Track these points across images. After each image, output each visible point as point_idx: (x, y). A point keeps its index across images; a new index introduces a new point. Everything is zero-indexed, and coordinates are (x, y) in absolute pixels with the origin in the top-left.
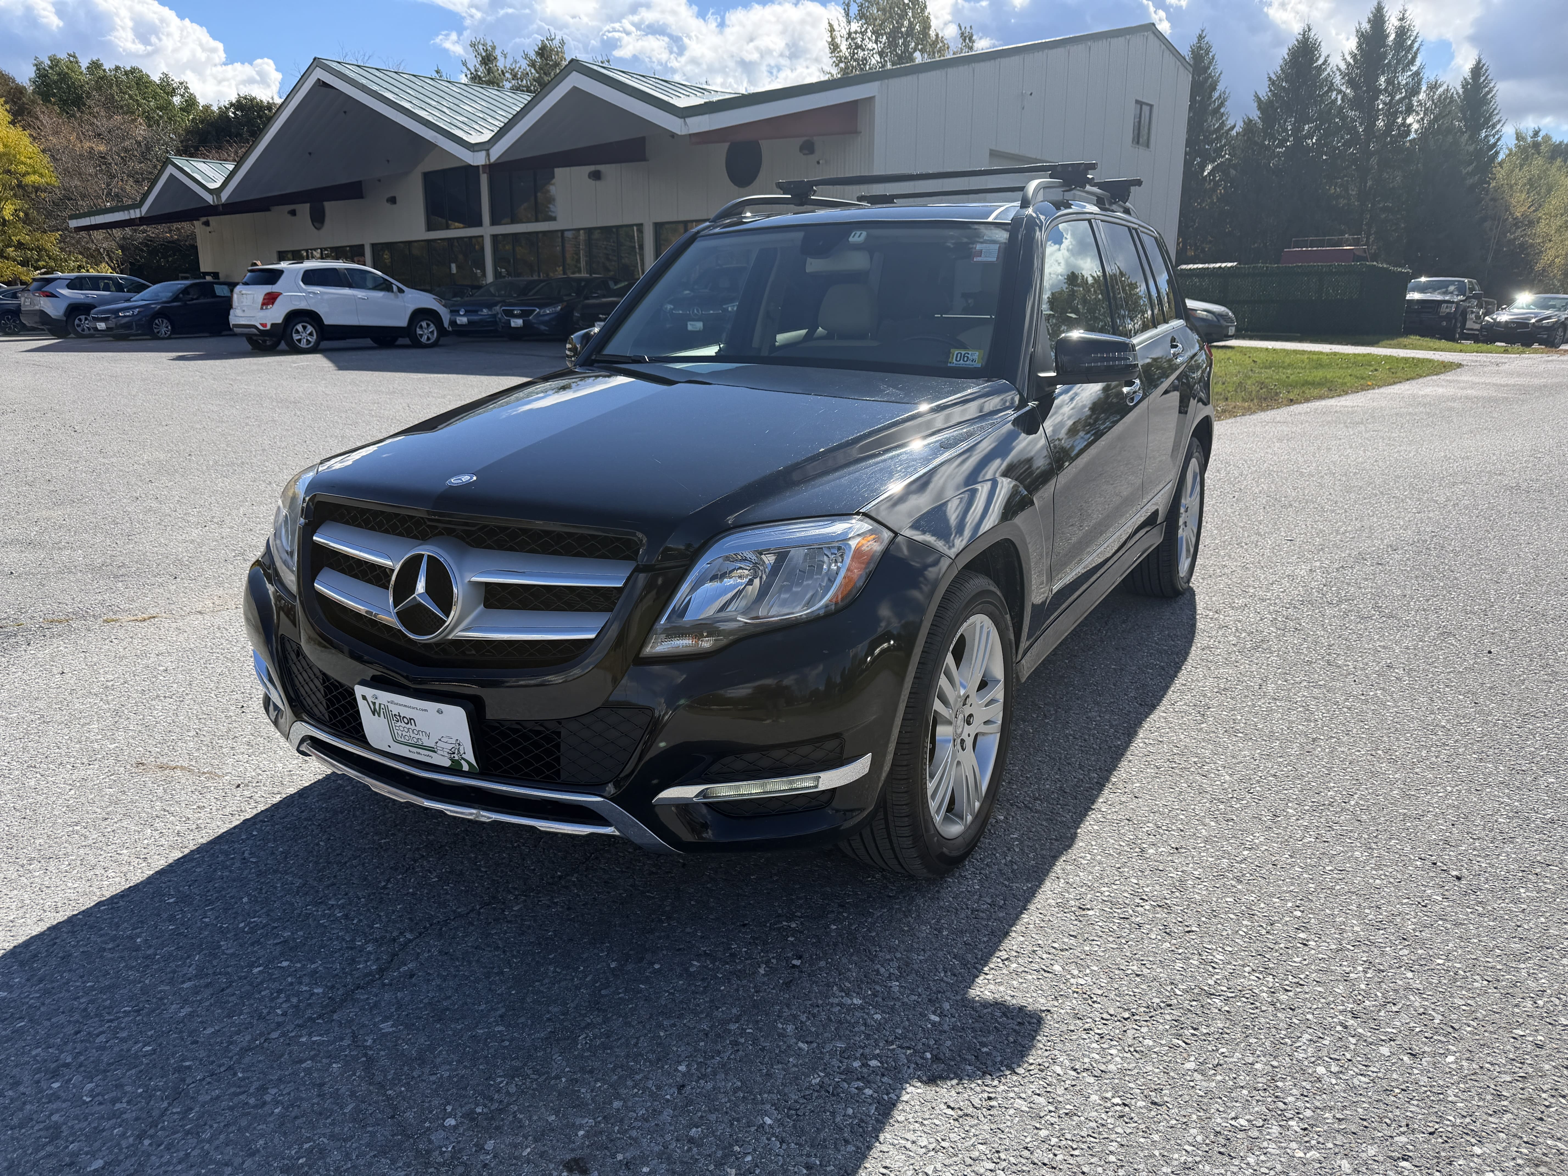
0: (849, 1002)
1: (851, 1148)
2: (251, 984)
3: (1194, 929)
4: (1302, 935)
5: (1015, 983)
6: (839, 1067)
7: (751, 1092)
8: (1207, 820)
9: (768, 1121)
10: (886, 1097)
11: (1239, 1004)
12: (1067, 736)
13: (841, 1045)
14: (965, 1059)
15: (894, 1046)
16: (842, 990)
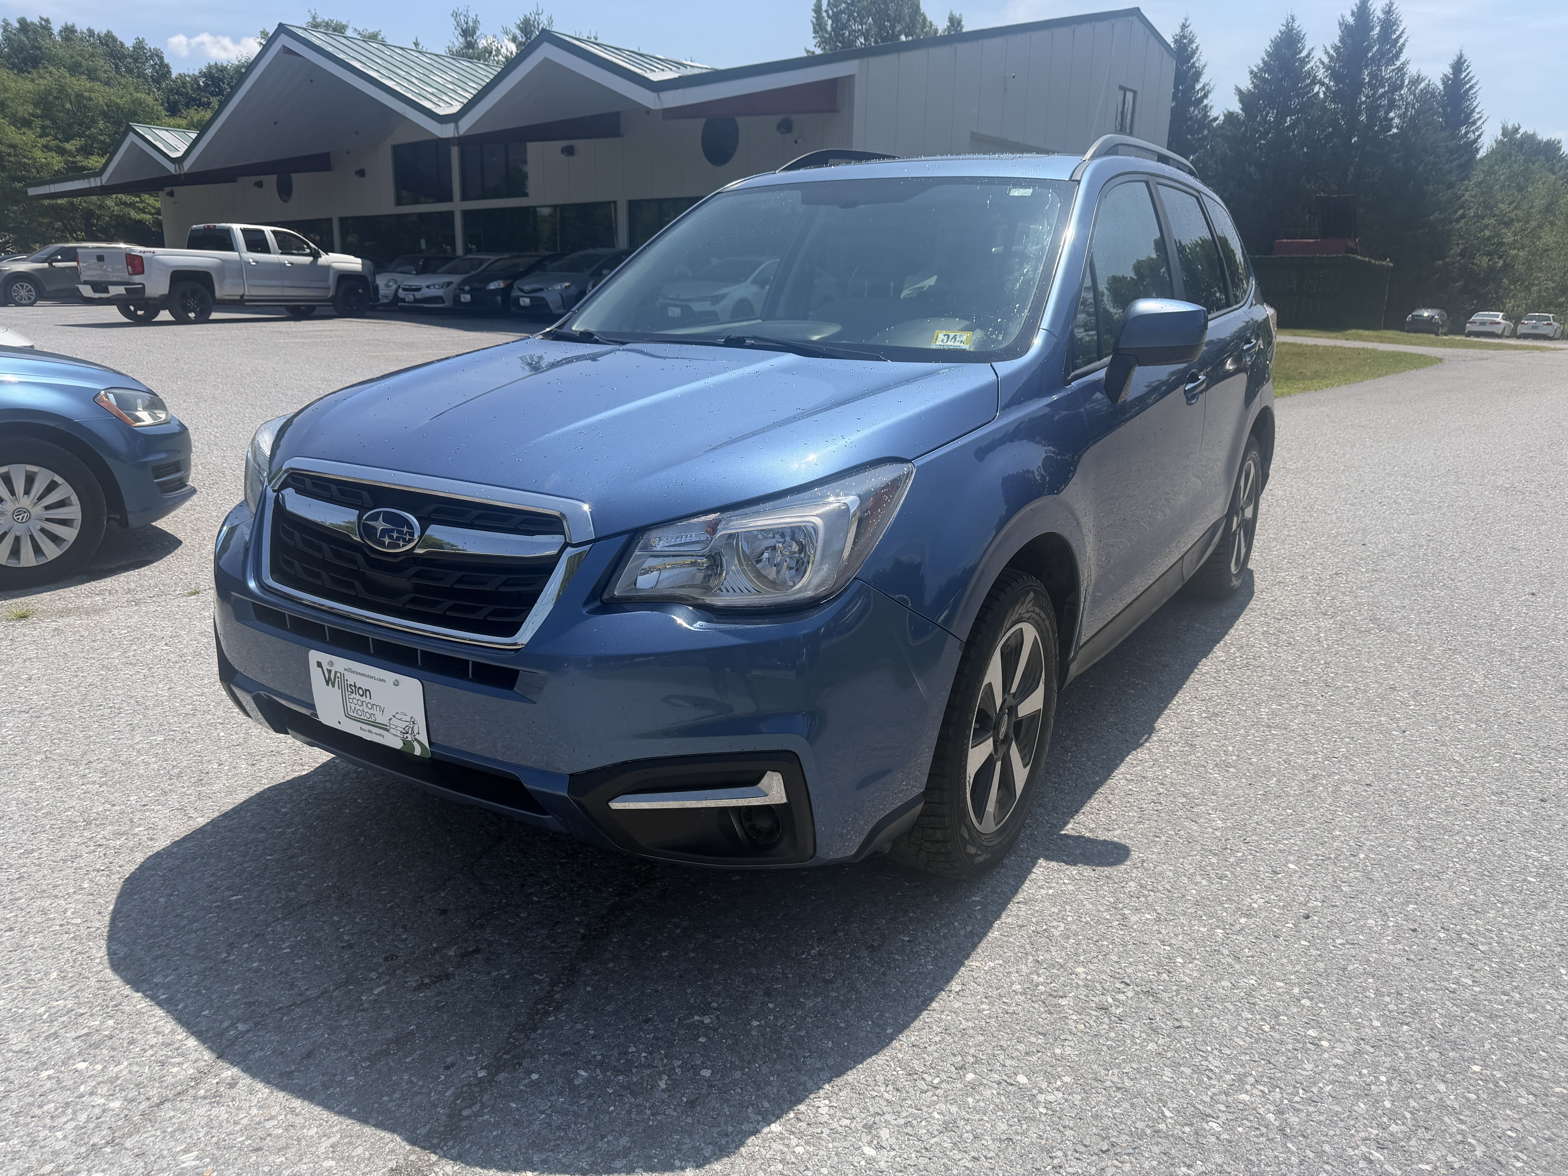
4: (1312, 1033)
11: (1240, 1129)
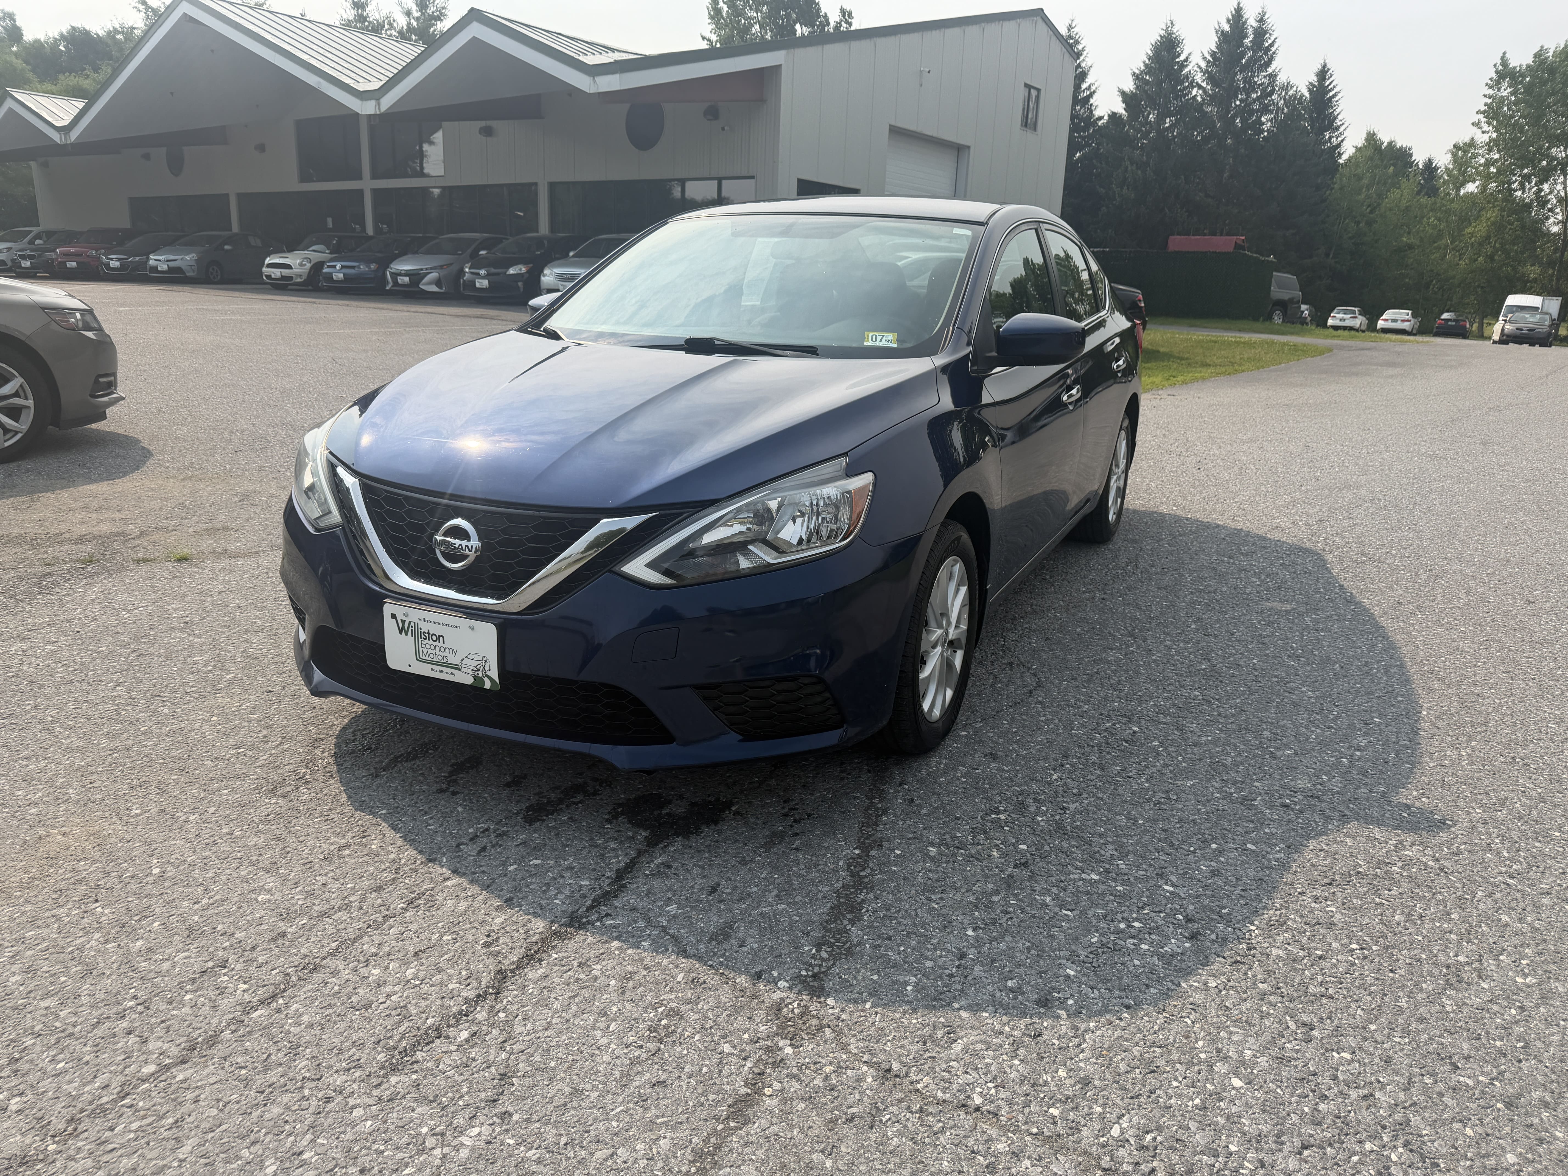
0: (1088, 878)
1: (1153, 991)
2: (514, 880)
3: (1347, 812)
5: (1222, 859)
6: (1109, 929)
7: (1044, 951)
8: (1313, 729)
9: (1072, 973)
10: (1161, 950)
12: (1155, 661)
13: (1100, 911)
14: (1212, 919)
15: (1146, 911)
16: (1077, 869)
